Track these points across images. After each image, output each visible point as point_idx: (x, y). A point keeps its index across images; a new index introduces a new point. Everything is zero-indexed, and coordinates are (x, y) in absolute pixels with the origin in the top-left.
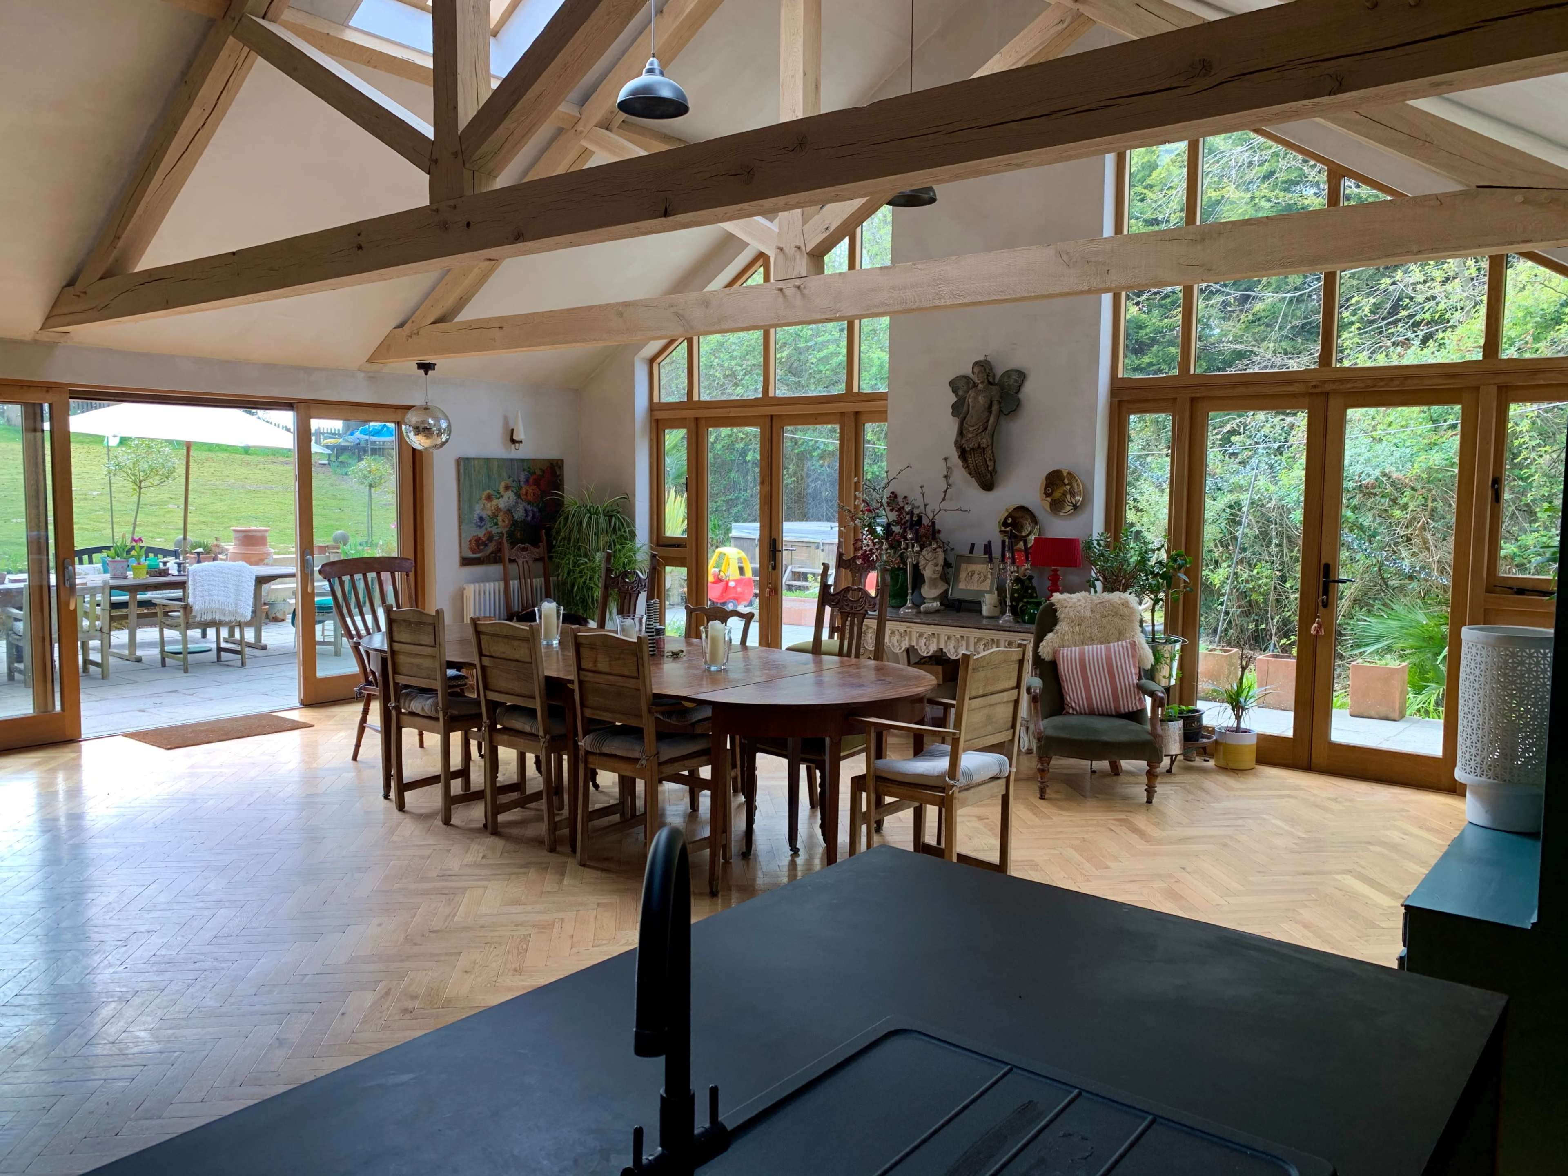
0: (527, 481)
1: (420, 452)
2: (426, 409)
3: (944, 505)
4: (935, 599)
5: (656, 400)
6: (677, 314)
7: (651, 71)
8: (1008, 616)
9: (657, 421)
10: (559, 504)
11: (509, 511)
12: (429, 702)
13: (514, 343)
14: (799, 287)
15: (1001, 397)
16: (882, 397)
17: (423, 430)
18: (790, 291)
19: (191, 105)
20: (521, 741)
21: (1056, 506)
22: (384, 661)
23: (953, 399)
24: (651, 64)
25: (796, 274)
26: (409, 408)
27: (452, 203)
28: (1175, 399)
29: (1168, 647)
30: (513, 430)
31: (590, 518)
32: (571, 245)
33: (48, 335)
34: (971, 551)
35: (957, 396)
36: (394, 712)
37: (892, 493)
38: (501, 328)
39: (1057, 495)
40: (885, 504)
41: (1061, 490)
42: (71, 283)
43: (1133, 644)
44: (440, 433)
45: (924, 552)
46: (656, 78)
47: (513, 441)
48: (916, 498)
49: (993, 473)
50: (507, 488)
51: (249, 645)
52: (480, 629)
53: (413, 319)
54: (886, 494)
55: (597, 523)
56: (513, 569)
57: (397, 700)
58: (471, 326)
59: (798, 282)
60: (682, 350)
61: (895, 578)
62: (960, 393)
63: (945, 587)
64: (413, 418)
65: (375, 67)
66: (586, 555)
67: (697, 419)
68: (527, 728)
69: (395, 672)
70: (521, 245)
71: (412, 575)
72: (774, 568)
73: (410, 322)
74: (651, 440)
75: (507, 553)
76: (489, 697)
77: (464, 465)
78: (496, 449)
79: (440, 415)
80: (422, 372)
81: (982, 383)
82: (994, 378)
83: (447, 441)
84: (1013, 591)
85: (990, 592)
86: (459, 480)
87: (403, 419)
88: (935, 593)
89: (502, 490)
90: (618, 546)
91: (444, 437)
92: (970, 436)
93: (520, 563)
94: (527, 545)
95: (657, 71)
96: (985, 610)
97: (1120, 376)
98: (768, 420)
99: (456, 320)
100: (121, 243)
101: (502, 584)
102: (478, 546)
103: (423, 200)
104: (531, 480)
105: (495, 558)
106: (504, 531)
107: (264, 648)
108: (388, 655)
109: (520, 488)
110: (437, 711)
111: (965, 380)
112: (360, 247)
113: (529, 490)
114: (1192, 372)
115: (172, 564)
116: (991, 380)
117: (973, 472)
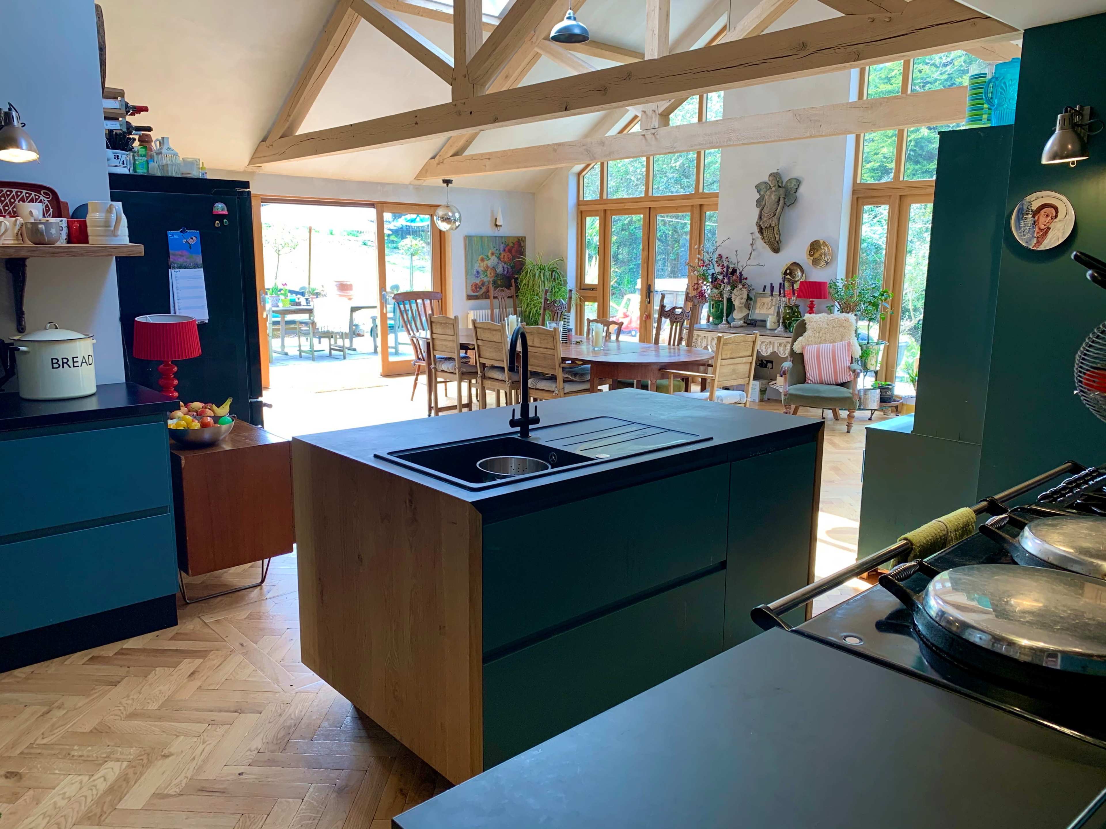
0: (504, 250)
1: (444, 232)
2: (447, 207)
3: (749, 262)
4: (740, 319)
5: (581, 199)
6: (586, 150)
7: (569, 18)
8: (781, 328)
9: (582, 212)
10: (522, 264)
11: (494, 268)
12: (451, 364)
13: (496, 168)
14: (654, 134)
15: (785, 195)
16: (716, 195)
17: (446, 219)
18: (649, 136)
19: (328, 45)
20: (497, 384)
21: (816, 262)
22: (428, 344)
23: (758, 196)
24: (569, 14)
25: (652, 126)
26: (438, 206)
27: (463, 101)
28: (890, 196)
29: (876, 347)
30: (496, 219)
31: (540, 272)
32: (522, 123)
33: (252, 168)
34: (764, 290)
35: (760, 194)
36: (433, 371)
37: (720, 255)
38: (489, 159)
39: (817, 255)
40: (714, 263)
41: (819, 253)
42: (264, 140)
43: (849, 344)
44: (455, 221)
45: (735, 291)
46: (572, 22)
47: (496, 226)
48: (733, 259)
49: (779, 242)
50: (493, 254)
51: (347, 348)
52: (477, 325)
53: (440, 154)
54: (716, 255)
55: (544, 275)
56: (496, 301)
57: (435, 364)
58: (472, 158)
59: (653, 131)
60: (598, 167)
61: (717, 307)
62: (762, 193)
63: (748, 312)
64: (440, 212)
65: (422, 16)
66: (537, 295)
67: (605, 210)
68: (500, 378)
69: (434, 350)
70: (497, 124)
71: (440, 301)
72: (649, 302)
73: (438, 157)
74: (578, 224)
75: (492, 293)
76: (481, 361)
77: (469, 239)
78: (488, 230)
79: (455, 210)
80: (445, 185)
81: (774, 186)
82: (782, 182)
83: (459, 226)
84: (786, 313)
85: (773, 315)
86: (465, 249)
87: (435, 213)
88: (741, 315)
89: (490, 255)
90: (557, 290)
91: (457, 223)
92: (765, 219)
93: (500, 299)
94: (504, 288)
95: (572, 18)
96: (769, 325)
97: (858, 181)
98: (648, 210)
99: (464, 155)
100: (291, 118)
101: (489, 311)
102: (476, 288)
103: (448, 99)
104: (507, 249)
105: (486, 296)
106: (491, 280)
107: (355, 350)
108: (430, 341)
109: (500, 254)
110: (455, 369)
111: (765, 185)
112: (416, 123)
113: (506, 255)
114: (901, 179)
115: (302, 300)
116: (780, 185)
117: (766, 241)
